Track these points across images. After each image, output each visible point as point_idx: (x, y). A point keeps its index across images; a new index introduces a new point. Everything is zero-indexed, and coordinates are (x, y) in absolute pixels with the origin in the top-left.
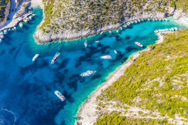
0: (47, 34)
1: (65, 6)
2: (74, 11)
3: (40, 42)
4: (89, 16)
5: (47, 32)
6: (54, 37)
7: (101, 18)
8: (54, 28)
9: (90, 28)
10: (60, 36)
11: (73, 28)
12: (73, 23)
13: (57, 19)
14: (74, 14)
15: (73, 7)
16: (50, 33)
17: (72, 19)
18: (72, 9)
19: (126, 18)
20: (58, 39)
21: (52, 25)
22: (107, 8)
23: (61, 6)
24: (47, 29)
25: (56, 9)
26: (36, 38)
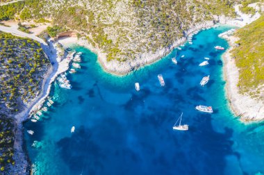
0: (124, 63)
1: (128, 29)
2: (141, 32)
3: (120, 73)
4: (157, 35)
5: (124, 61)
6: (133, 64)
7: (168, 35)
8: (129, 54)
9: (164, 46)
10: (139, 61)
11: (148, 50)
12: (147, 45)
13: (127, 45)
14: (142, 35)
15: (138, 29)
16: (128, 61)
17: (143, 41)
18: (138, 31)
19: (186, 32)
20: (138, 66)
21: (125, 53)
22: (168, 25)
23: (122, 31)
24: (123, 57)
25: (117, 36)
26: (112, 71)
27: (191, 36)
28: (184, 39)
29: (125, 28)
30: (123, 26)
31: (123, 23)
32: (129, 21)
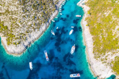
0: (19, 45)
1: (17, 17)
2: (26, 17)
3: (18, 54)
4: (38, 15)
5: (19, 43)
6: (26, 43)
7: (46, 12)
8: (22, 37)
9: (44, 22)
10: (30, 40)
11: (35, 29)
12: (32, 26)
13: (18, 30)
14: (28, 19)
15: (24, 15)
16: (22, 43)
17: (29, 23)
18: (24, 16)
19: (57, 5)
20: (30, 43)
21: (18, 37)
22: (44, 4)
23: (13, 19)
24: (17, 41)
25: (10, 23)
26: (12, 53)
27: (60, 7)
28: (56, 11)
29: (14, 16)
30: (12, 14)
31: (12, 12)
32: (16, 9)
